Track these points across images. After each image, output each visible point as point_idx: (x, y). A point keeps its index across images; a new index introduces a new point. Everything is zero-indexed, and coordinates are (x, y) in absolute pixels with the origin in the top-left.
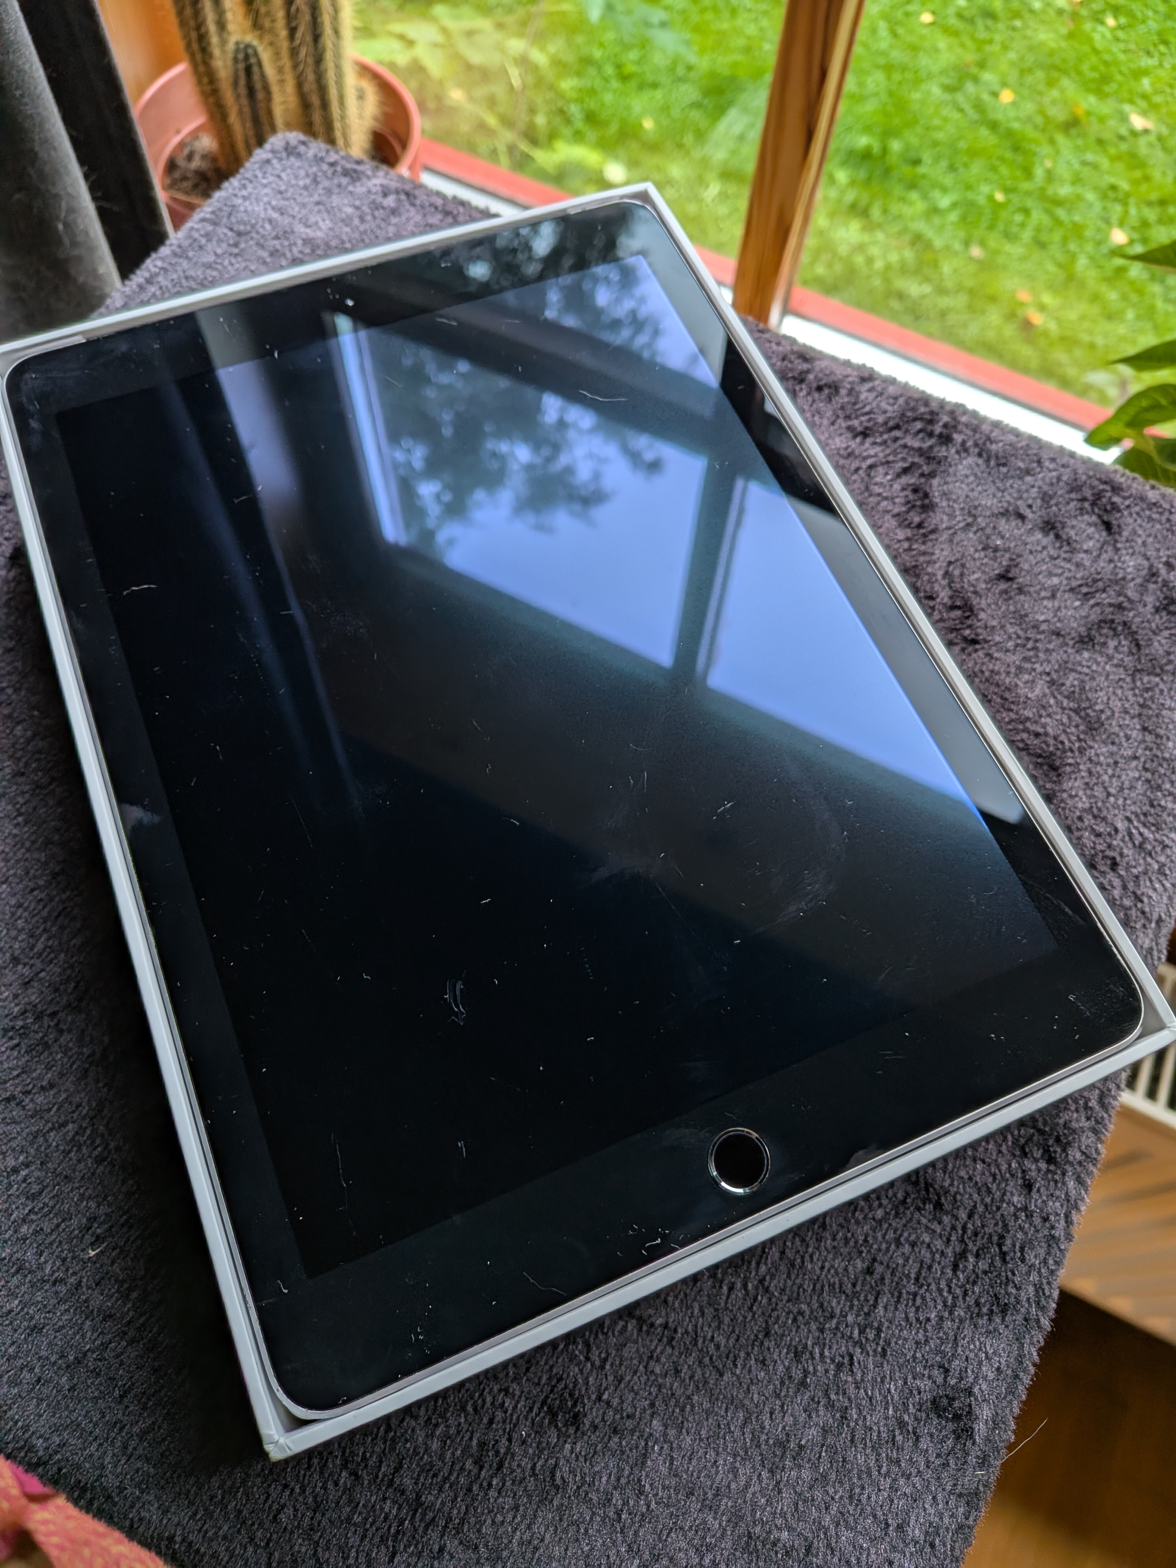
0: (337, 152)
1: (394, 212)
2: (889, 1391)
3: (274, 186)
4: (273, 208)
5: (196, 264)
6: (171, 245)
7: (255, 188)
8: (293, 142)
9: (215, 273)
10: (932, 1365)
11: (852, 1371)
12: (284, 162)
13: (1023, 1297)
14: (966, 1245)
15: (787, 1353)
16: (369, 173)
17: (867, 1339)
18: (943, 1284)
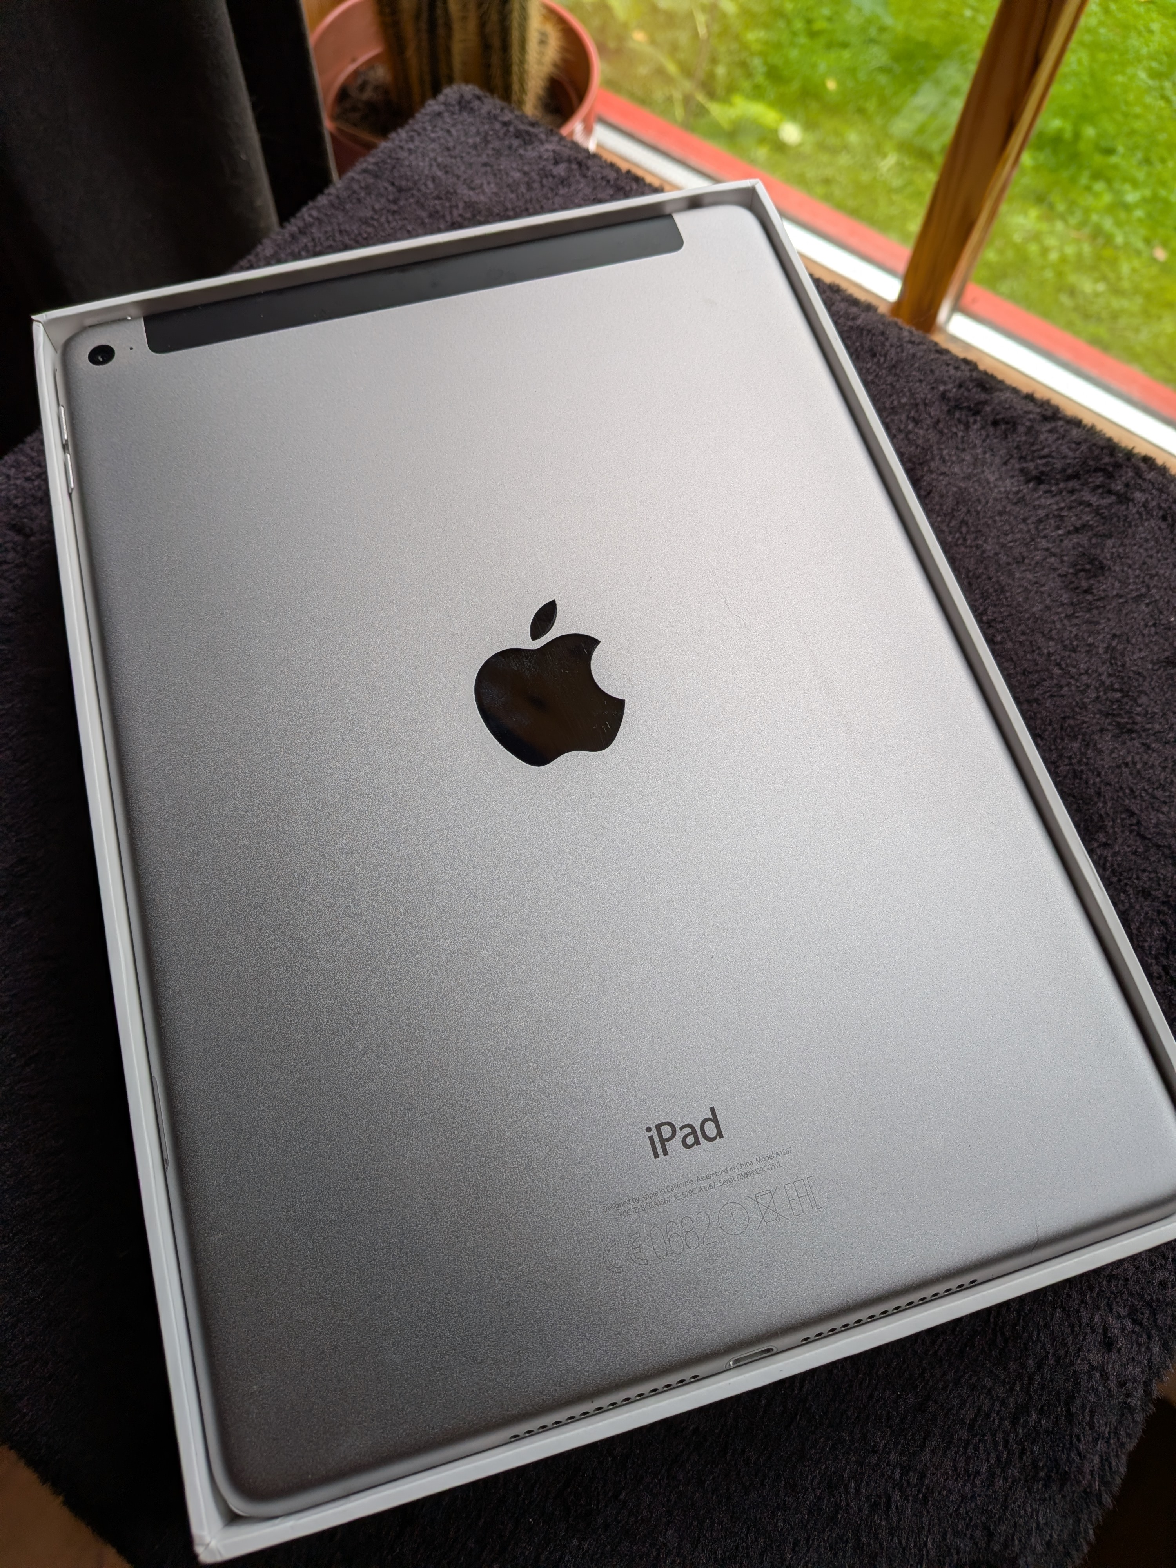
0: (512, 111)
1: (563, 182)
2: (925, 1543)
3: (442, 141)
4: (439, 165)
5: (352, 217)
6: (329, 194)
7: (422, 142)
8: (468, 96)
9: (370, 230)
10: (976, 1525)
11: (888, 1516)
12: (455, 117)
13: (1087, 1467)
14: (1031, 1398)
15: (820, 1483)
16: (543, 136)
17: (908, 1482)
18: (1000, 1435)
